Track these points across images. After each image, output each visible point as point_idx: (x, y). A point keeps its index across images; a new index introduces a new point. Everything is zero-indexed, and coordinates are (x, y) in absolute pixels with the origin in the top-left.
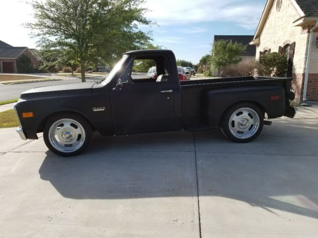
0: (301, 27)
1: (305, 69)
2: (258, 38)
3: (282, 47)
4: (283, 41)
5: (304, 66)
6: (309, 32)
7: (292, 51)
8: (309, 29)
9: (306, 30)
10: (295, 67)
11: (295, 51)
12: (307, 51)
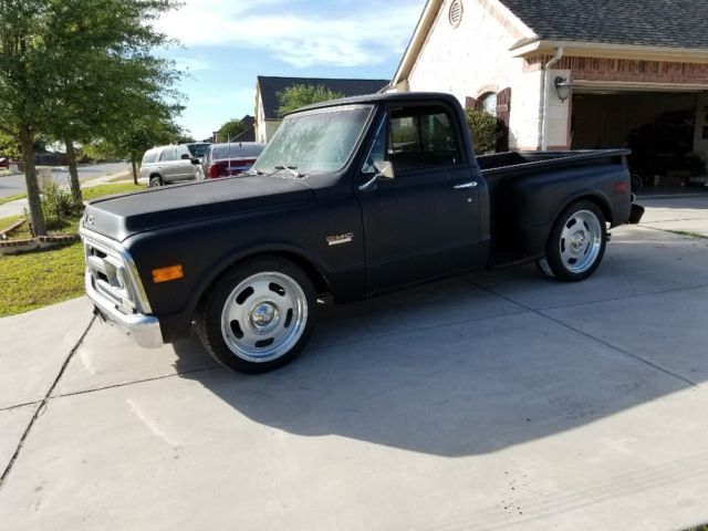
0: (522, 59)
1: (540, 139)
2: (404, 81)
3: (476, 98)
4: (477, 87)
5: (538, 134)
6: (543, 68)
7: (506, 106)
8: (543, 63)
9: (537, 66)
10: (516, 136)
11: (512, 105)
12: (542, 104)
